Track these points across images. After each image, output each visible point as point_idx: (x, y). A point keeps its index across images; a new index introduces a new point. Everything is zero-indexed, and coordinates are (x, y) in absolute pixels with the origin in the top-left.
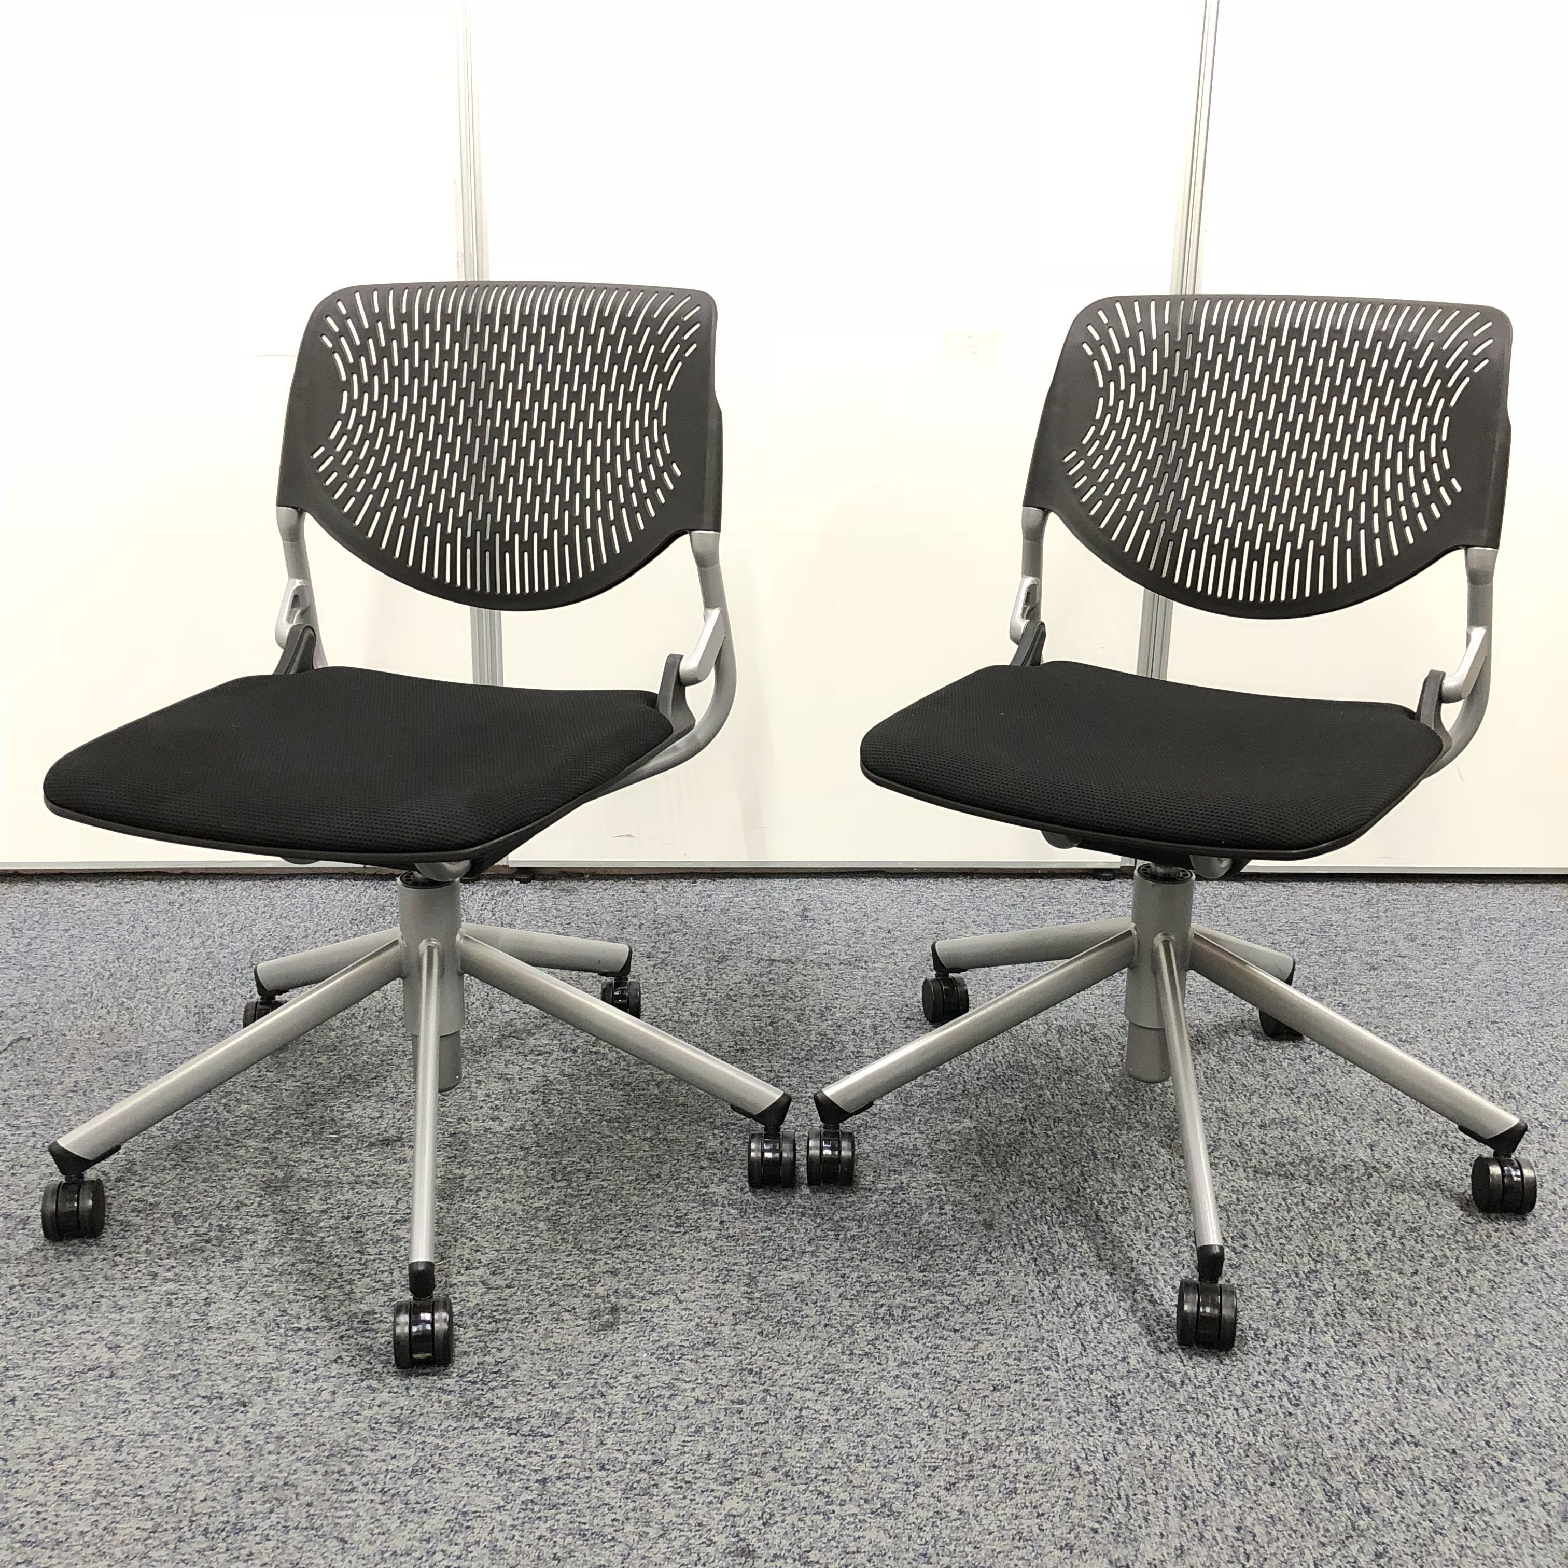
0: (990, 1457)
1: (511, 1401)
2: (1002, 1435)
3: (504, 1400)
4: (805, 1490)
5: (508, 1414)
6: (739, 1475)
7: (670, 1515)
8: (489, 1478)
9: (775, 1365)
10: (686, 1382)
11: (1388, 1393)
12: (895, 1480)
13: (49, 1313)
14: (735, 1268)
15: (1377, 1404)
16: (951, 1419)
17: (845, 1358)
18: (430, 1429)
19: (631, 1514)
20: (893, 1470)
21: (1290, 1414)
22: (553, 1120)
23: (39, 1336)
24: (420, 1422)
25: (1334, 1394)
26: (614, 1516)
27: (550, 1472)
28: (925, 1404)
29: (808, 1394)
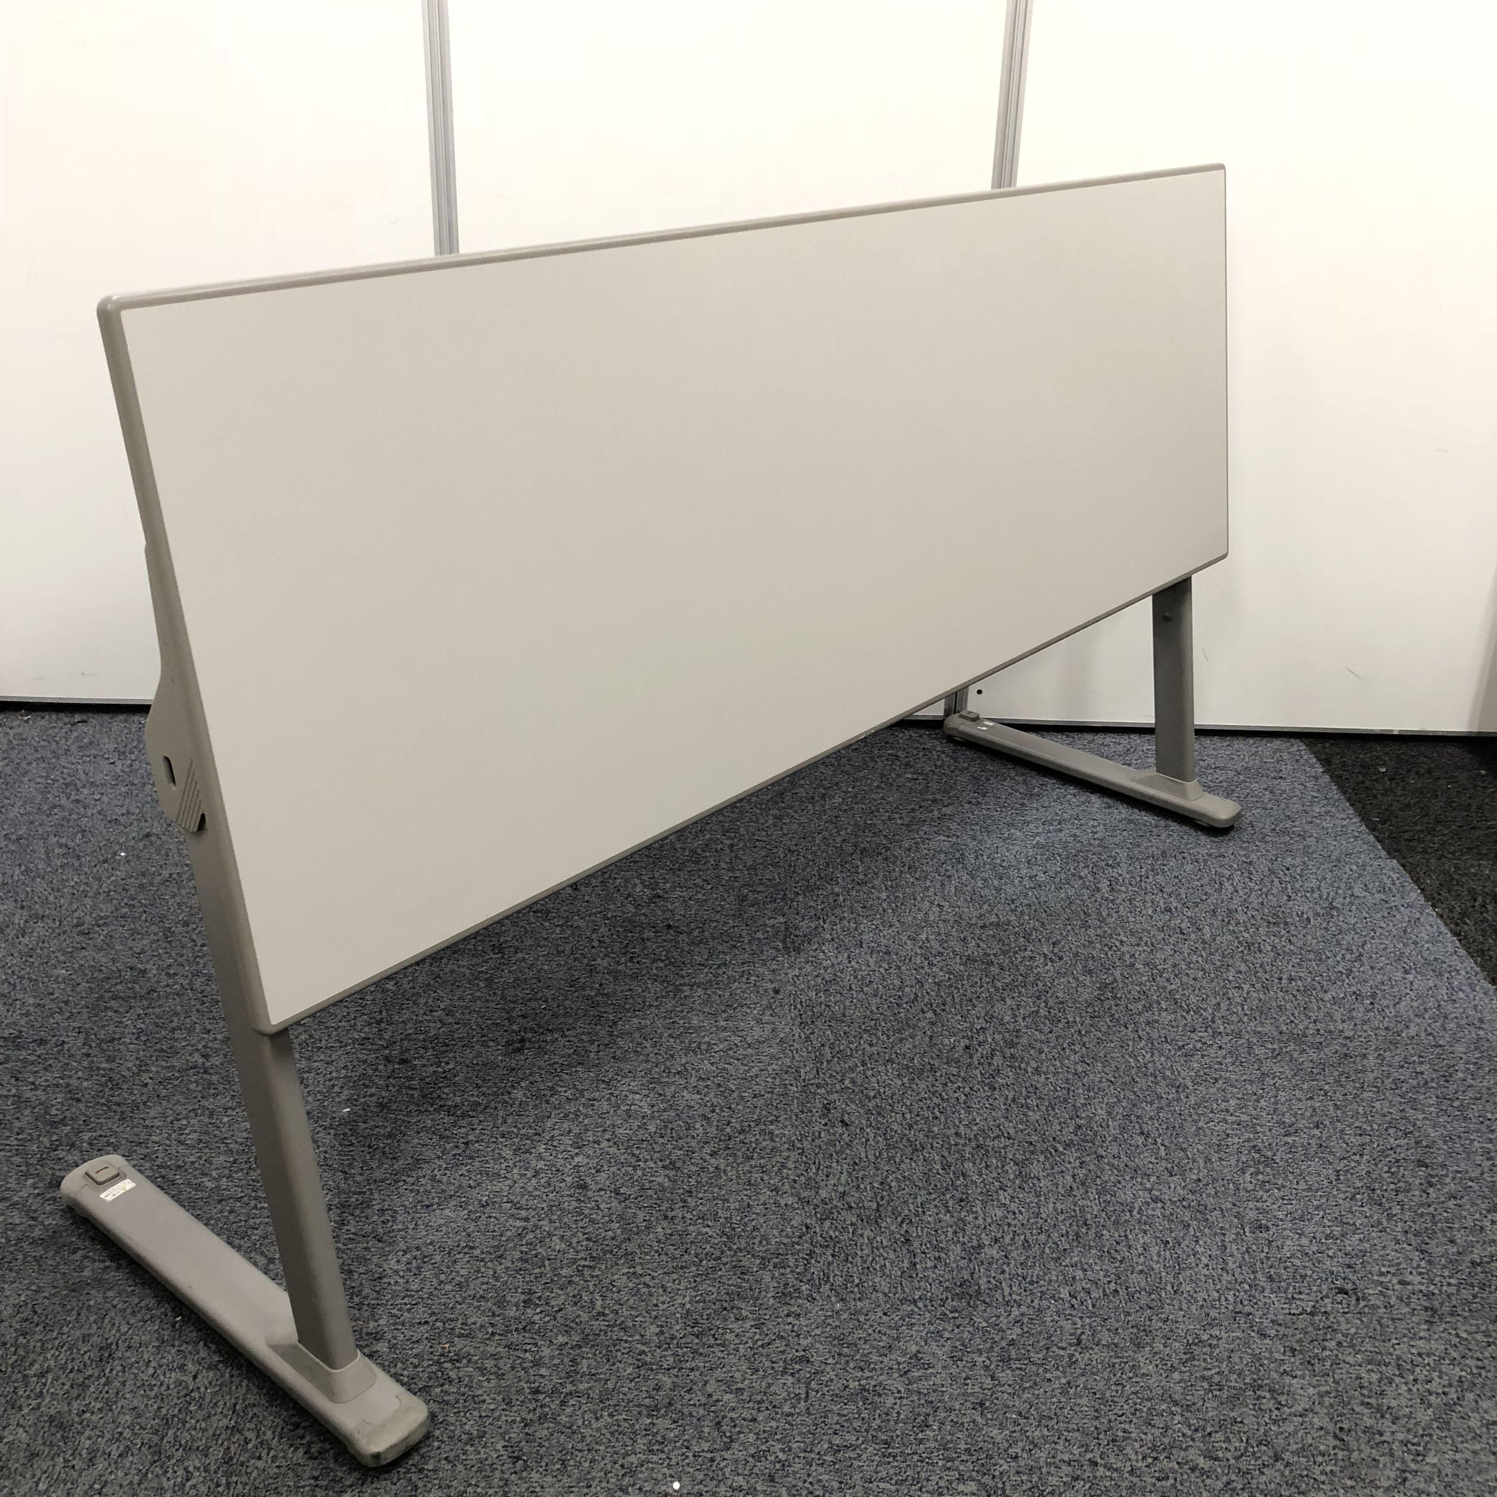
0: (742, 1137)
2: (752, 1124)
3: (448, 1095)
7: (541, 1164)
8: (434, 1140)
9: (619, 1078)
11: (1003, 1107)
12: (681, 1149)
13: (163, 1032)
15: (994, 1114)
16: (723, 1114)
17: (664, 1074)
18: (401, 1110)
20: (681, 1142)
21: (937, 1118)
23: (158, 1046)
24: (394, 1107)
25: (969, 1107)
27: (471, 1138)
28: (709, 1104)
29: (637, 1097)
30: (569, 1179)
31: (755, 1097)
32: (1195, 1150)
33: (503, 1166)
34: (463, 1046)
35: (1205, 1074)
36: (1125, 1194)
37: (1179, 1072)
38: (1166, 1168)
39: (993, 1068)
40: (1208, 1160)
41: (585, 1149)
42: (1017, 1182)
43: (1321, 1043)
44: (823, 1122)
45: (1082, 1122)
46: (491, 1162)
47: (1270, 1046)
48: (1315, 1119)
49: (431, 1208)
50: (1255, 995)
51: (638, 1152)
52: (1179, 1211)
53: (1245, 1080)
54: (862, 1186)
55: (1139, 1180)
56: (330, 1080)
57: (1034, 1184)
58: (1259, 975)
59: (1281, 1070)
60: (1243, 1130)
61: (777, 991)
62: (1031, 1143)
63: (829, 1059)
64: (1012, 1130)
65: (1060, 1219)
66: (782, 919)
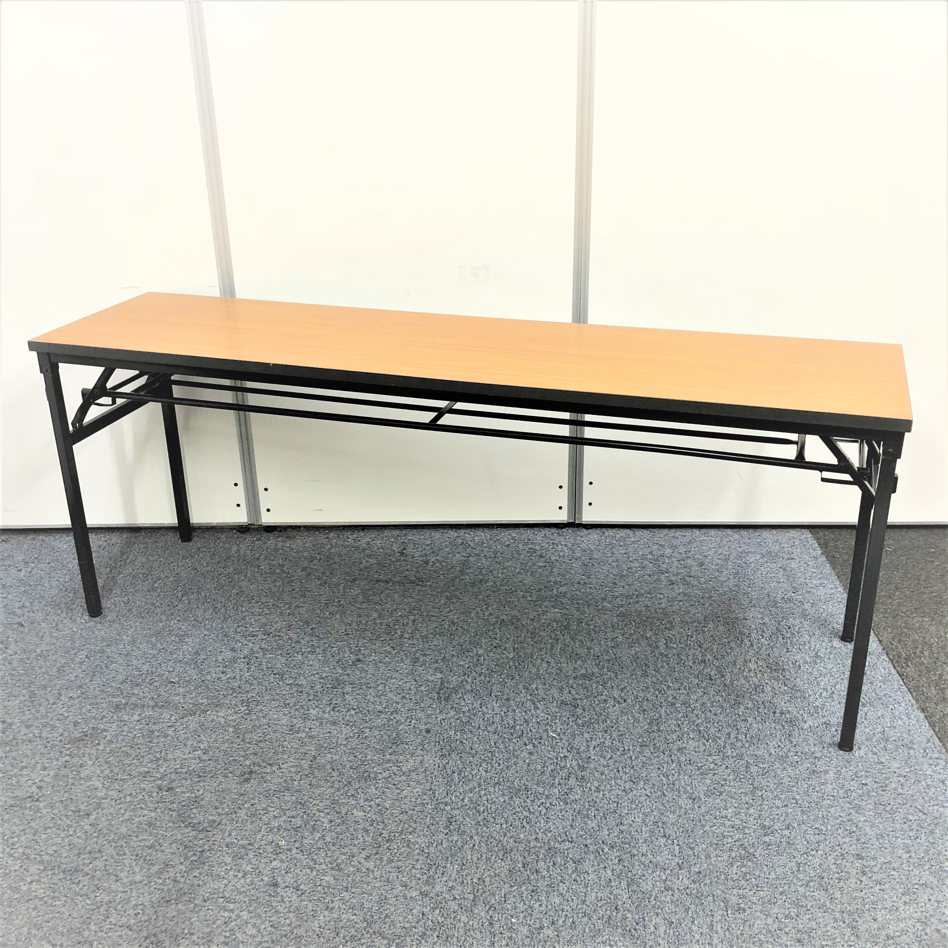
0: (388, 845)
1: (197, 815)
2: (397, 835)
3: (195, 814)
4: (307, 858)
5: (195, 821)
6: (281, 851)
7: (249, 868)
8: (181, 850)
9: (312, 800)
10: (272, 807)
11: (571, 818)
12: (345, 854)
14: (309, 752)
15: (564, 823)
16: (378, 827)
17: (342, 797)
18: (162, 827)
19: (234, 867)
20: (346, 850)
21: (524, 827)
22: (249, 674)
24: (158, 824)
25: (547, 818)
26: (226, 868)
27: (206, 847)
28: (369, 820)
29: (322, 814)
30: (266, 879)
31: (402, 813)
32: (700, 849)
33: (223, 869)
34: (211, 777)
35: (714, 788)
36: (647, 884)
37: (696, 787)
38: (678, 864)
39: (567, 787)
40: (708, 857)
41: (280, 855)
42: (573, 876)
43: (797, 762)
44: (445, 832)
45: (625, 828)
46: (216, 866)
47: (761, 766)
48: (787, 822)
49: (169, 903)
50: (755, 725)
51: (316, 857)
52: (683, 897)
53: (741, 793)
54: (465, 881)
55: (658, 873)
57: (584, 878)
58: (760, 710)
59: (768, 784)
60: (736, 832)
61: (428, 731)
62: (586, 846)
63: (457, 783)
64: (574, 836)
65: (599, 905)
66: (439, 675)
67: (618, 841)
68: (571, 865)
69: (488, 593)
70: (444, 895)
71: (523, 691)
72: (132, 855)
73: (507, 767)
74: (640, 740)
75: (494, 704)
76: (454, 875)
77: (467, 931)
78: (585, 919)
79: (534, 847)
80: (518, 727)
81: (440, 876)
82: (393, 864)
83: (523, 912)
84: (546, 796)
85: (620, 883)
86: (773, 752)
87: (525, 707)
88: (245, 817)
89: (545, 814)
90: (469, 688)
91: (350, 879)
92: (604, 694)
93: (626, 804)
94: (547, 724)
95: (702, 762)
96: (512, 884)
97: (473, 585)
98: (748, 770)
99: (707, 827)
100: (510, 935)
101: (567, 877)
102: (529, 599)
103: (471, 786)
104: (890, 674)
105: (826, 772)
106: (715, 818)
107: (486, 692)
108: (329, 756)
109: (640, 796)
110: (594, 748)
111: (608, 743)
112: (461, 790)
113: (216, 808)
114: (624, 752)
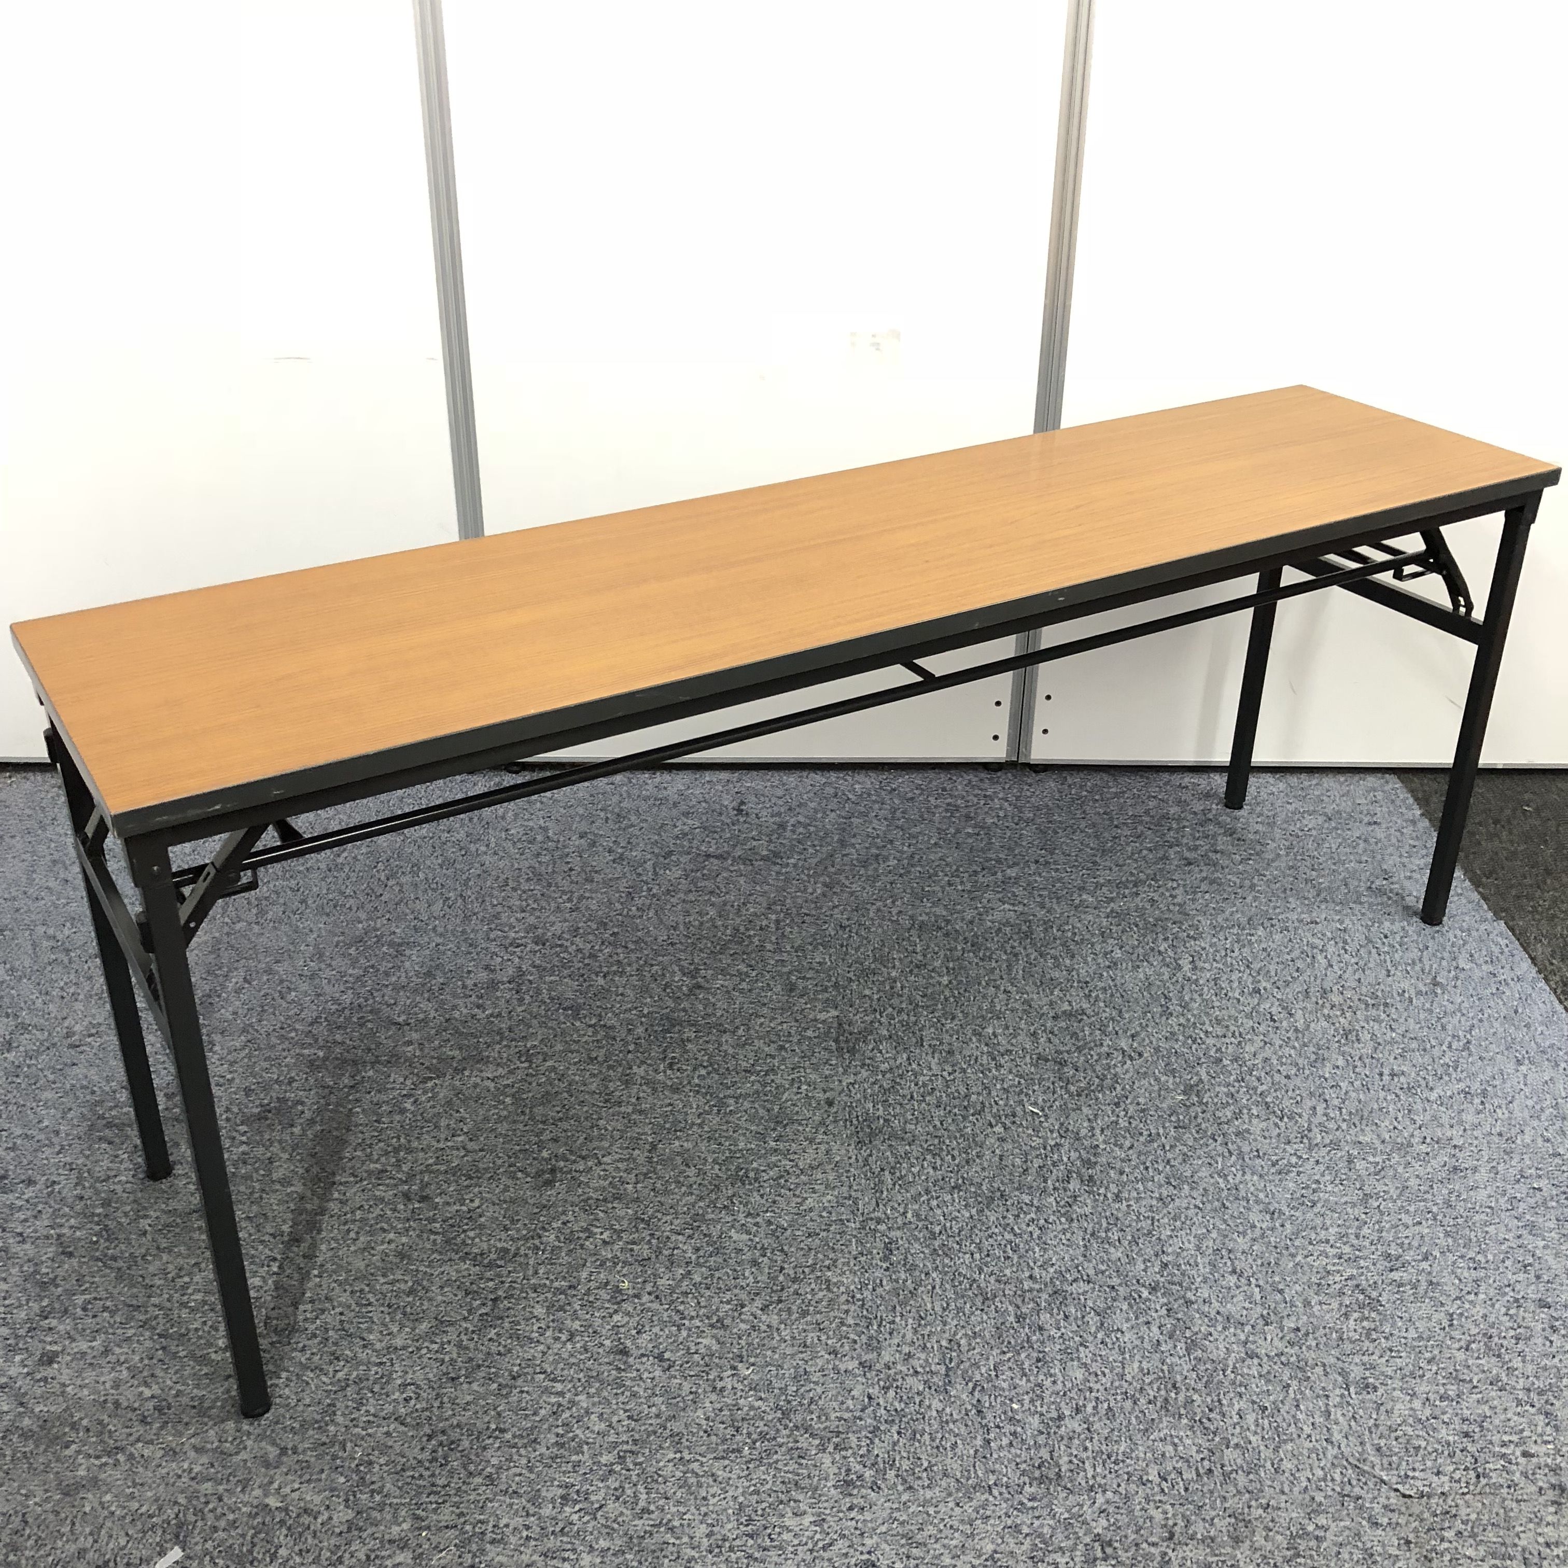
0: (796, 1286)
1: (477, 1240)
2: (807, 1270)
3: (473, 1240)
4: (668, 1309)
5: (475, 1250)
6: (624, 1298)
7: (576, 1325)
8: (460, 1297)
9: (660, 1215)
10: (598, 1227)
11: (1082, 1243)
12: (729, 1303)
14: (643, 1137)
15: (1071, 1252)
16: (775, 1257)
17: (710, 1210)
18: (422, 1260)
19: (551, 1324)
20: (729, 1295)
21: (1009, 1257)
24: (415, 1255)
25: (1044, 1243)
26: (539, 1325)
27: (500, 1293)
28: (759, 1246)
29: (680, 1238)
30: (607, 1343)
31: (810, 1235)
32: (1293, 1292)
33: (535, 1328)
35: (1302, 1196)
36: (1217, 1348)
37: (1273, 1194)
38: (1262, 1315)
39: (1069, 1193)
40: (1307, 1303)
41: (624, 1305)
42: (1099, 1335)
43: (1427, 1154)
44: (885, 1265)
45: (1170, 1258)
46: (523, 1322)
47: (1371, 1159)
50: (1353, 1094)
51: (682, 1308)
53: (1346, 1203)
54: (929, 1345)
55: (1232, 1330)
56: (345, 1223)
57: (1117, 1338)
58: (1357, 1070)
59: (1386, 1188)
60: (1345, 1264)
61: (830, 1103)
62: (1113, 1287)
63: (890, 1186)
64: (1091, 1272)
65: (1147, 1381)
66: (835, 1013)
67: (1162, 1279)
68: (1093, 1320)
69: (890, 878)
70: (899, 1367)
71: (974, 1039)
72: (383, 1305)
73: (968, 1162)
74: (1173, 1119)
75: (929, 1058)
76: (909, 1336)
77: (943, 1424)
78: (1128, 1404)
79: (1031, 1290)
80: (974, 1097)
81: (888, 1336)
82: (809, 1318)
83: (1027, 1393)
84: (1038, 1208)
85: (1175, 1347)
86: (1387, 1137)
87: (982, 1065)
88: (557, 1243)
89: (1039, 1238)
90: (885, 1032)
91: (743, 1342)
92: (1105, 1044)
93: (1166, 1220)
94: (1021, 1092)
95: (1276, 1154)
96: (1005, 1349)
97: (865, 864)
98: (1352, 1166)
99: (1299, 1258)
100: (1012, 1428)
101: (1091, 1339)
102: (959, 887)
103: (913, 1191)
104: (1554, 1012)
105: (1475, 1170)
106: (1310, 1243)
107: (914, 1040)
108: (677, 1143)
109: (1187, 1208)
110: (1102, 1130)
111: (1123, 1123)
112: (900, 1198)
113: (506, 1229)
114: (1151, 1139)
